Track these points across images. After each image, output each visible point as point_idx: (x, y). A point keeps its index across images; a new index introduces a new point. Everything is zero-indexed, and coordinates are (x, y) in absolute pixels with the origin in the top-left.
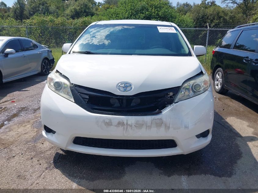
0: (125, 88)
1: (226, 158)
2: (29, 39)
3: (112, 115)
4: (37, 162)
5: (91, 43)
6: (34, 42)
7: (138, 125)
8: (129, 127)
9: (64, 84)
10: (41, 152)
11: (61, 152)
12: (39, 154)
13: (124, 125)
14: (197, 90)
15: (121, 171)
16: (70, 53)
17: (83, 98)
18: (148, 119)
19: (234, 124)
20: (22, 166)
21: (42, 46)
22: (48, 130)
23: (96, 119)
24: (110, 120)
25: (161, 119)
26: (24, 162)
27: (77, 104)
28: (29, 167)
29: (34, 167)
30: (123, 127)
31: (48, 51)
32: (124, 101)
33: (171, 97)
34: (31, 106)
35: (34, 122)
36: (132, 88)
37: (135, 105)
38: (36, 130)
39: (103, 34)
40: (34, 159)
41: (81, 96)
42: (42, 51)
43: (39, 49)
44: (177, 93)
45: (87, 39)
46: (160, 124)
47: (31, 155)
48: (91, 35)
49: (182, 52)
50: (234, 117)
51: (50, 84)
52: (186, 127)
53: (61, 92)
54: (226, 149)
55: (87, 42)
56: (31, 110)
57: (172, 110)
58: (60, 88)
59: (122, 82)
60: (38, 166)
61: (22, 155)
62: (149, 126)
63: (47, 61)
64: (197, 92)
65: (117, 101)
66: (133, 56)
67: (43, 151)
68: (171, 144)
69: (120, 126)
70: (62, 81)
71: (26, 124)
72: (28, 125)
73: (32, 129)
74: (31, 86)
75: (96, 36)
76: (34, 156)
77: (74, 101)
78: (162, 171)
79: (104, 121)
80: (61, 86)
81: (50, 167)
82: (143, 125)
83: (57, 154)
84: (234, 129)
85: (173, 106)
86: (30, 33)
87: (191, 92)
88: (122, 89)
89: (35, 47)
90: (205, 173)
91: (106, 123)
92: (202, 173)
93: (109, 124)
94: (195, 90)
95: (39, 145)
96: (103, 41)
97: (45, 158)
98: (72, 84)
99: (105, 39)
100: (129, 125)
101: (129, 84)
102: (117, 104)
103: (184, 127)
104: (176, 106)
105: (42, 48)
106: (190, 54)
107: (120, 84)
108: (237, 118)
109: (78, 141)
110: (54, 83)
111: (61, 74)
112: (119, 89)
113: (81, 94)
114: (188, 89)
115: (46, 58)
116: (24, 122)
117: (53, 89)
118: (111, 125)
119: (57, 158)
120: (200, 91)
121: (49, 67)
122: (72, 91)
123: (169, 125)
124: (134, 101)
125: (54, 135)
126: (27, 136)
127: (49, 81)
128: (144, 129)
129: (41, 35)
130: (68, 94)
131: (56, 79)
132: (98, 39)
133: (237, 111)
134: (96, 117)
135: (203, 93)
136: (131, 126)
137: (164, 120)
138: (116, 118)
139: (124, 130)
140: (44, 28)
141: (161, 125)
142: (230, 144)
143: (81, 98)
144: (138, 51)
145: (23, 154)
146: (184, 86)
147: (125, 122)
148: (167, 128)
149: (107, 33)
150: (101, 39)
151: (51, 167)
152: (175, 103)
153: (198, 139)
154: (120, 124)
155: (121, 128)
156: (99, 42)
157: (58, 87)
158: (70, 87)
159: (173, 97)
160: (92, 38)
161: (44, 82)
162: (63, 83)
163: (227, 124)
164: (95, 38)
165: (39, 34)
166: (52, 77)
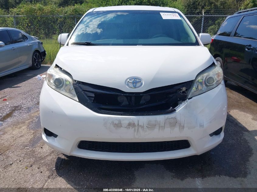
0: (134, 84)
1: (237, 156)
2: (17, 30)
3: (121, 115)
4: (38, 170)
5: (85, 33)
6: (23, 32)
7: (150, 126)
8: (140, 129)
9: (66, 81)
10: (41, 158)
11: (63, 157)
12: (38, 160)
13: (136, 126)
14: (209, 84)
15: (130, 176)
16: (68, 45)
17: (88, 96)
18: (160, 118)
19: (238, 117)
20: (22, 175)
21: (32, 38)
22: (49, 134)
23: (104, 120)
24: (120, 121)
25: (175, 118)
26: (23, 170)
27: (82, 104)
28: (29, 176)
29: (35, 176)
30: (133, 129)
31: (39, 42)
32: (133, 99)
33: (183, 92)
34: (24, 104)
35: (29, 123)
36: (142, 84)
37: (145, 102)
38: (33, 131)
39: (95, 23)
40: (34, 167)
41: (86, 94)
42: (32, 43)
43: (29, 41)
44: (190, 88)
45: (82, 29)
46: (174, 124)
47: (30, 162)
48: (85, 25)
49: (190, 42)
50: (237, 109)
51: (49, 81)
52: (201, 126)
53: (62, 90)
54: (236, 146)
55: (82, 32)
56: (25, 109)
57: (186, 107)
58: (61, 85)
59: (131, 77)
60: (38, 175)
61: (20, 162)
62: (162, 126)
63: (38, 54)
64: (210, 86)
65: (125, 98)
66: (137, 46)
67: (43, 157)
68: (184, 144)
69: (131, 127)
70: (63, 78)
71: (21, 125)
72: (23, 126)
73: (28, 131)
74: (23, 82)
75: (89, 26)
76: (34, 163)
77: (78, 100)
78: (174, 174)
79: (113, 123)
80: (62, 83)
81: (52, 175)
82: (156, 125)
83: (59, 159)
84: (240, 123)
85: (187, 102)
86: (17, 23)
87: (204, 85)
88: (131, 85)
89: (25, 38)
90: (220, 174)
91: (116, 124)
92: (216, 175)
93: (118, 125)
94: (208, 84)
95: (38, 150)
96: (96, 30)
97: (46, 165)
98: (75, 81)
99: (97, 28)
100: (141, 126)
101: (139, 79)
102: (125, 102)
103: (199, 125)
104: (190, 102)
105: (32, 39)
106: (197, 44)
107: (128, 80)
108: (241, 111)
109: (84, 145)
110: (54, 80)
111: (61, 68)
112: (128, 85)
113: (86, 92)
114: (201, 83)
115: (37, 51)
116: (18, 123)
117: (54, 87)
118: (121, 127)
119: (59, 164)
120: (213, 85)
121: (40, 60)
122: (76, 89)
123: (183, 125)
124: (143, 97)
125: (55, 138)
126: (23, 139)
127: (48, 78)
128: (156, 130)
129: (30, 25)
130: (70, 92)
131: (56, 76)
132: (91, 28)
133: (238, 102)
134: (104, 119)
135: (217, 86)
136: (143, 127)
137: (178, 118)
138: (126, 119)
139: (135, 132)
140: (33, 17)
141: (176, 124)
142: (238, 139)
143: (86, 97)
144: (141, 41)
145: (22, 161)
146: (197, 80)
147: (136, 123)
148: (182, 127)
149: (99, 23)
150: (94, 28)
151: (54, 175)
152: (189, 99)
153: (211, 137)
154: (131, 125)
155: (131, 130)
156: (92, 31)
157: (59, 84)
158: (73, 84)
159: (186, 92)
160: (86, 28)
161: (36, 77)
162: (64, 80)
163: (231, 118)
164: (89, 27)
165: (28, 24)
166: (51, 73)
